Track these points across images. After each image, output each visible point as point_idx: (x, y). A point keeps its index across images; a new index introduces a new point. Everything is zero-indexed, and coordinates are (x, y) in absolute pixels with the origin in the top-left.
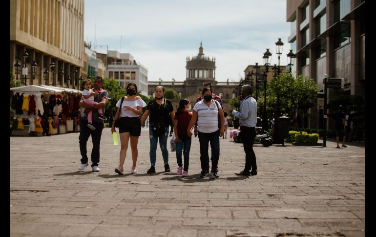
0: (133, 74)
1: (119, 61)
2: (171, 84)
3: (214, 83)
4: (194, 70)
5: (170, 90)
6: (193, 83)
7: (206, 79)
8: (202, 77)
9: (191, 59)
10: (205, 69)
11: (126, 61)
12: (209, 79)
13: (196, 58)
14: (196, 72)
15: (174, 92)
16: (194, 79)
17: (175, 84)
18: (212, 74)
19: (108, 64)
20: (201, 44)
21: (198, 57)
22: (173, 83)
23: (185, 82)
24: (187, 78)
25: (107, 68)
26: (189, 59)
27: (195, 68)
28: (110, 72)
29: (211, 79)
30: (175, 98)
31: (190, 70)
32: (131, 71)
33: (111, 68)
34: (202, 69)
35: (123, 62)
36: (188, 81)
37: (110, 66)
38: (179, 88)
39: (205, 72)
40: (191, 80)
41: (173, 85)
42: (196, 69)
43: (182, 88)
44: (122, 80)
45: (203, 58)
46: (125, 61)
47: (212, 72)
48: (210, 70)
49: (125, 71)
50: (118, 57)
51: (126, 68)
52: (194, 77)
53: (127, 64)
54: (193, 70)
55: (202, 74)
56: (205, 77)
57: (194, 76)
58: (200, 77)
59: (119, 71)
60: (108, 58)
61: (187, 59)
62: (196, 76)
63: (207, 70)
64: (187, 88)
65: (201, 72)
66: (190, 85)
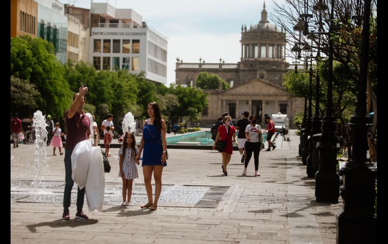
0: (136, 44)
1: (114, 22)
2: (217, 67)
3: (283, 65)
4: (254, 45)
5: (213, 75)
6: (251, 65)
7: (272, 60)
8: (265, 56)
9: (248, 29)
10: (270, 45)
11: (126, 22)
12: (276, 59)
13: (256, 28)
14: (256, 48)
15: (220, 79)
16: (253, 60)
17: (224, 67)
18: (281, 51)
19: (92, 26)
20: (264, 7)
21: (259, 25)
22: (220, 65)
23: (239, 64)
24: (242, 59)
25: (91, 32)
26: (245, 28)
27: (255, 42)
28: (95, 40)
29: (279, 60)
30: (221, 88)
31: (247, 45)
32: (131, 38)
33: (96, 33)
34: (265, 45)
35: (120, 24)
36: (244, 62)
37: (95, 30)
38: (230, 74)
39: (271, 48)
40: (248, 61)
41: (221, 69)
42: (256, 45)
43: (234, 74)
44: (116, 55)
45: (268, 27)
46: (124, 21)
47: (281, 48)
48: (278, 45)
49: (121, 38)
50: (111, 14)
51: (123, 34)
52: (253, 57)
53: (128, 27)
54: (251, 46)
55: (265, 53)
56: (270, 56)
57: (254, 55)
58: (262, 56)
59: (112, 38)
60: (92, 15)
61: (242, 29)
62: (256, 55)
63: (273, 45)
64: (241, 73)
65: (263, 49)
66: (246, 68)
